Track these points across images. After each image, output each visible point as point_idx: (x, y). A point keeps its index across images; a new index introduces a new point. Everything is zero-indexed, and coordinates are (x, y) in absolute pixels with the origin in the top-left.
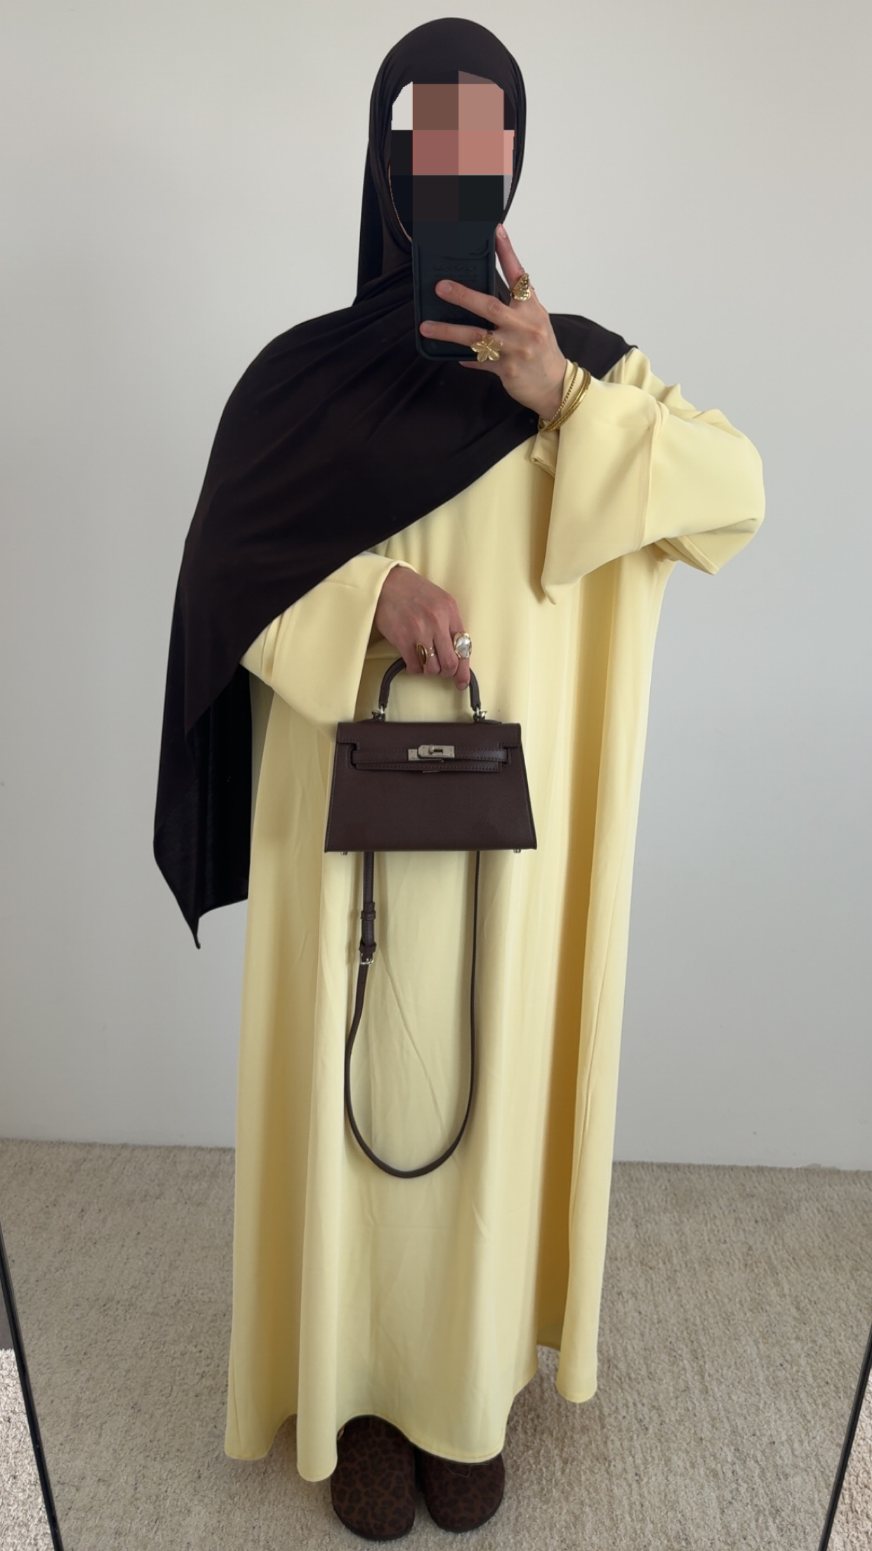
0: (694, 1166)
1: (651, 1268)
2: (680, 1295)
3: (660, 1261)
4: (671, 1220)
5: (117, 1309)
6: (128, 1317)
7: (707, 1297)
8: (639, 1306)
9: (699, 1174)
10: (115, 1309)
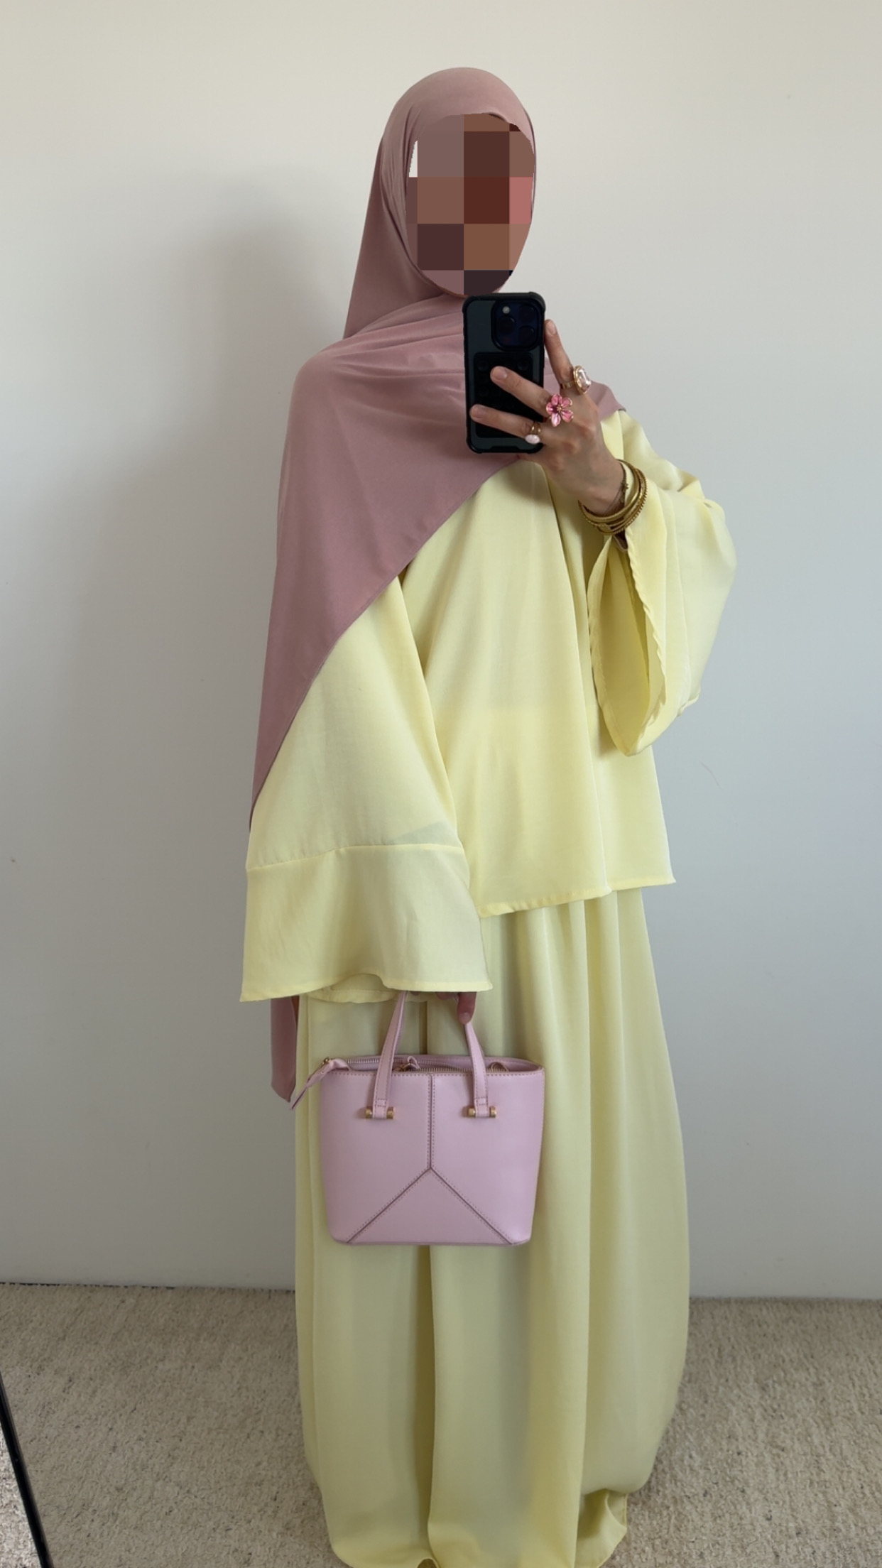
0: (831, 1304)
1: (783, 1450)
2: (824, 1493)
3: (795, 1440)
4: (807, 1379)
5: (93, 1520)
6: (106, 1533)
7: (863, 1493)
8: (770, 1511)
9: (839, 1313)
10: (88, 1523)
